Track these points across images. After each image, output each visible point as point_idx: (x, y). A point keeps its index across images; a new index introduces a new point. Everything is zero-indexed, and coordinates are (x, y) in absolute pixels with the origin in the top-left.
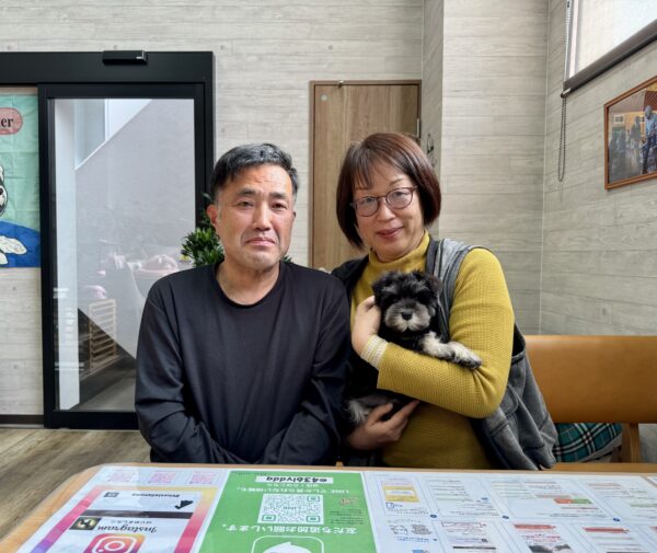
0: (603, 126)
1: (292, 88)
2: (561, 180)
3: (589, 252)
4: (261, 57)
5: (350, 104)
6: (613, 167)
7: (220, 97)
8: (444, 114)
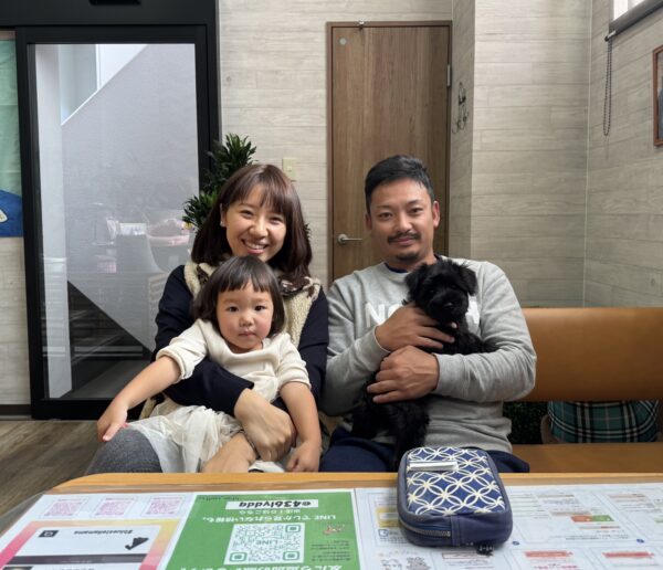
0: (651, 75)
1: (305, 30)
2: (606, 135)
3: (637, 215)
5: (372, 48)
7: (224, 40)
8: (476, 60)
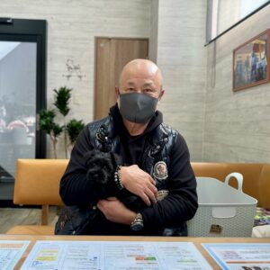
4: (71, 24)
6: (237, 81)
7: (50, 42)
8: (158, 54)
